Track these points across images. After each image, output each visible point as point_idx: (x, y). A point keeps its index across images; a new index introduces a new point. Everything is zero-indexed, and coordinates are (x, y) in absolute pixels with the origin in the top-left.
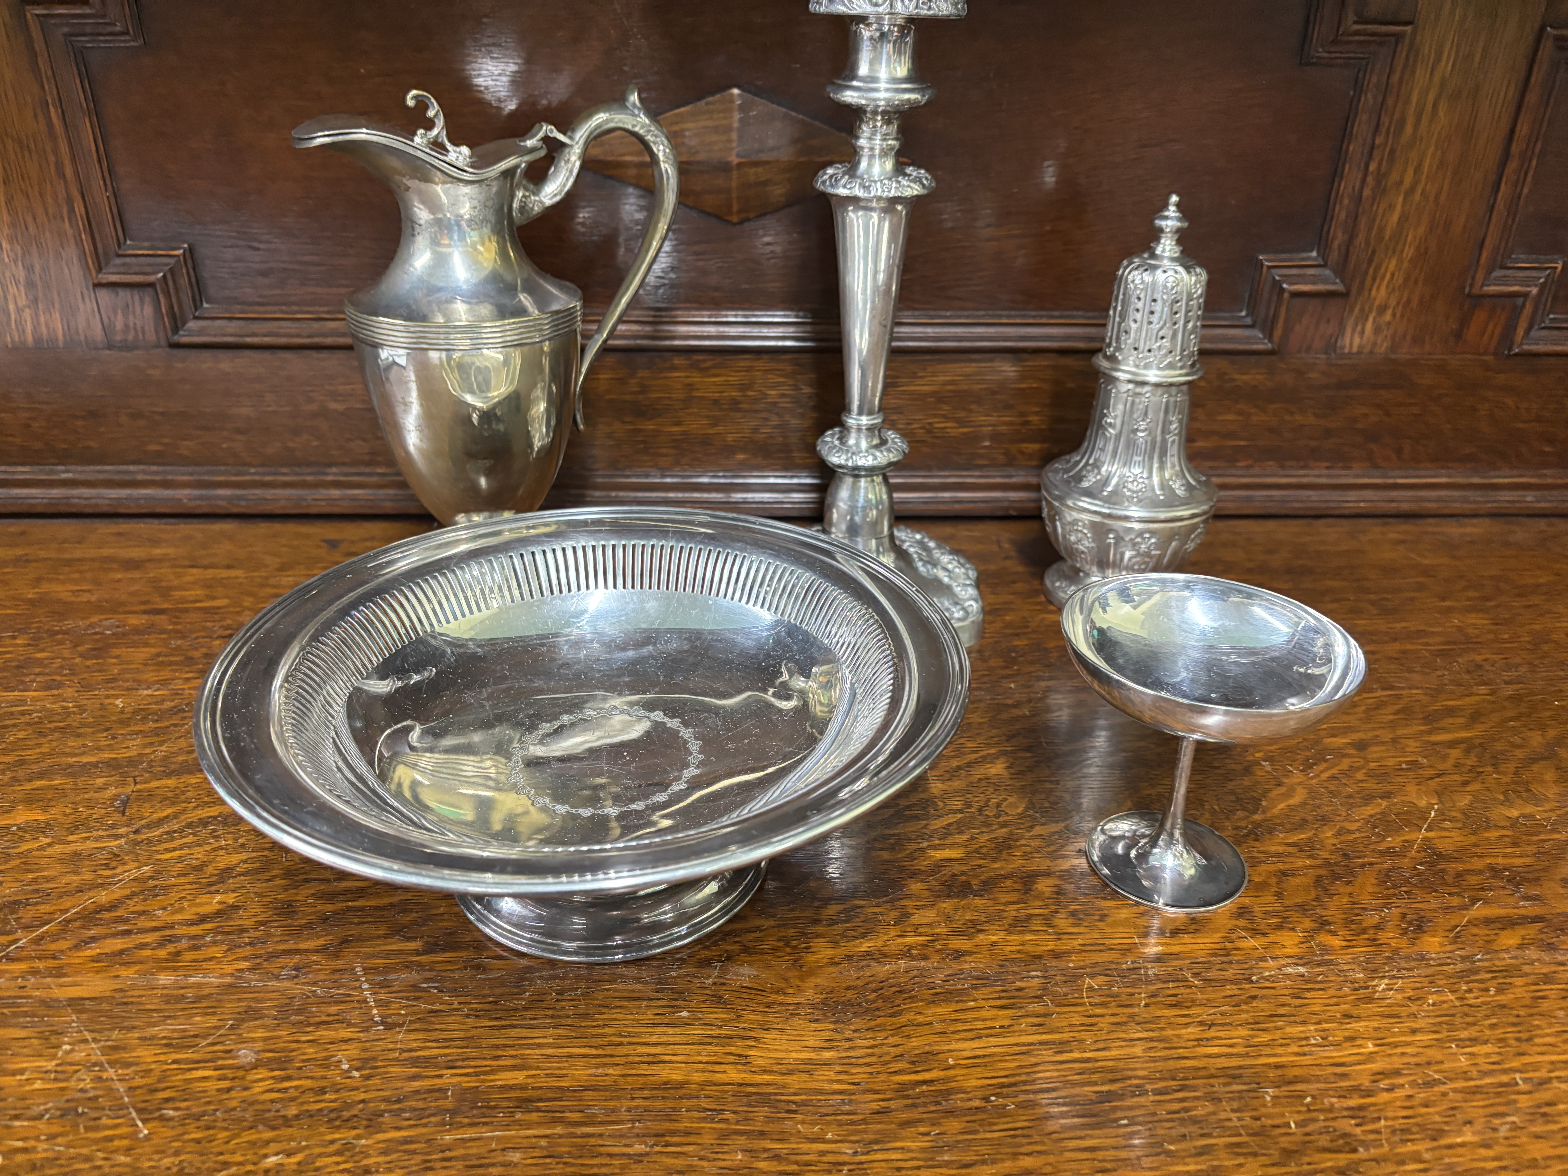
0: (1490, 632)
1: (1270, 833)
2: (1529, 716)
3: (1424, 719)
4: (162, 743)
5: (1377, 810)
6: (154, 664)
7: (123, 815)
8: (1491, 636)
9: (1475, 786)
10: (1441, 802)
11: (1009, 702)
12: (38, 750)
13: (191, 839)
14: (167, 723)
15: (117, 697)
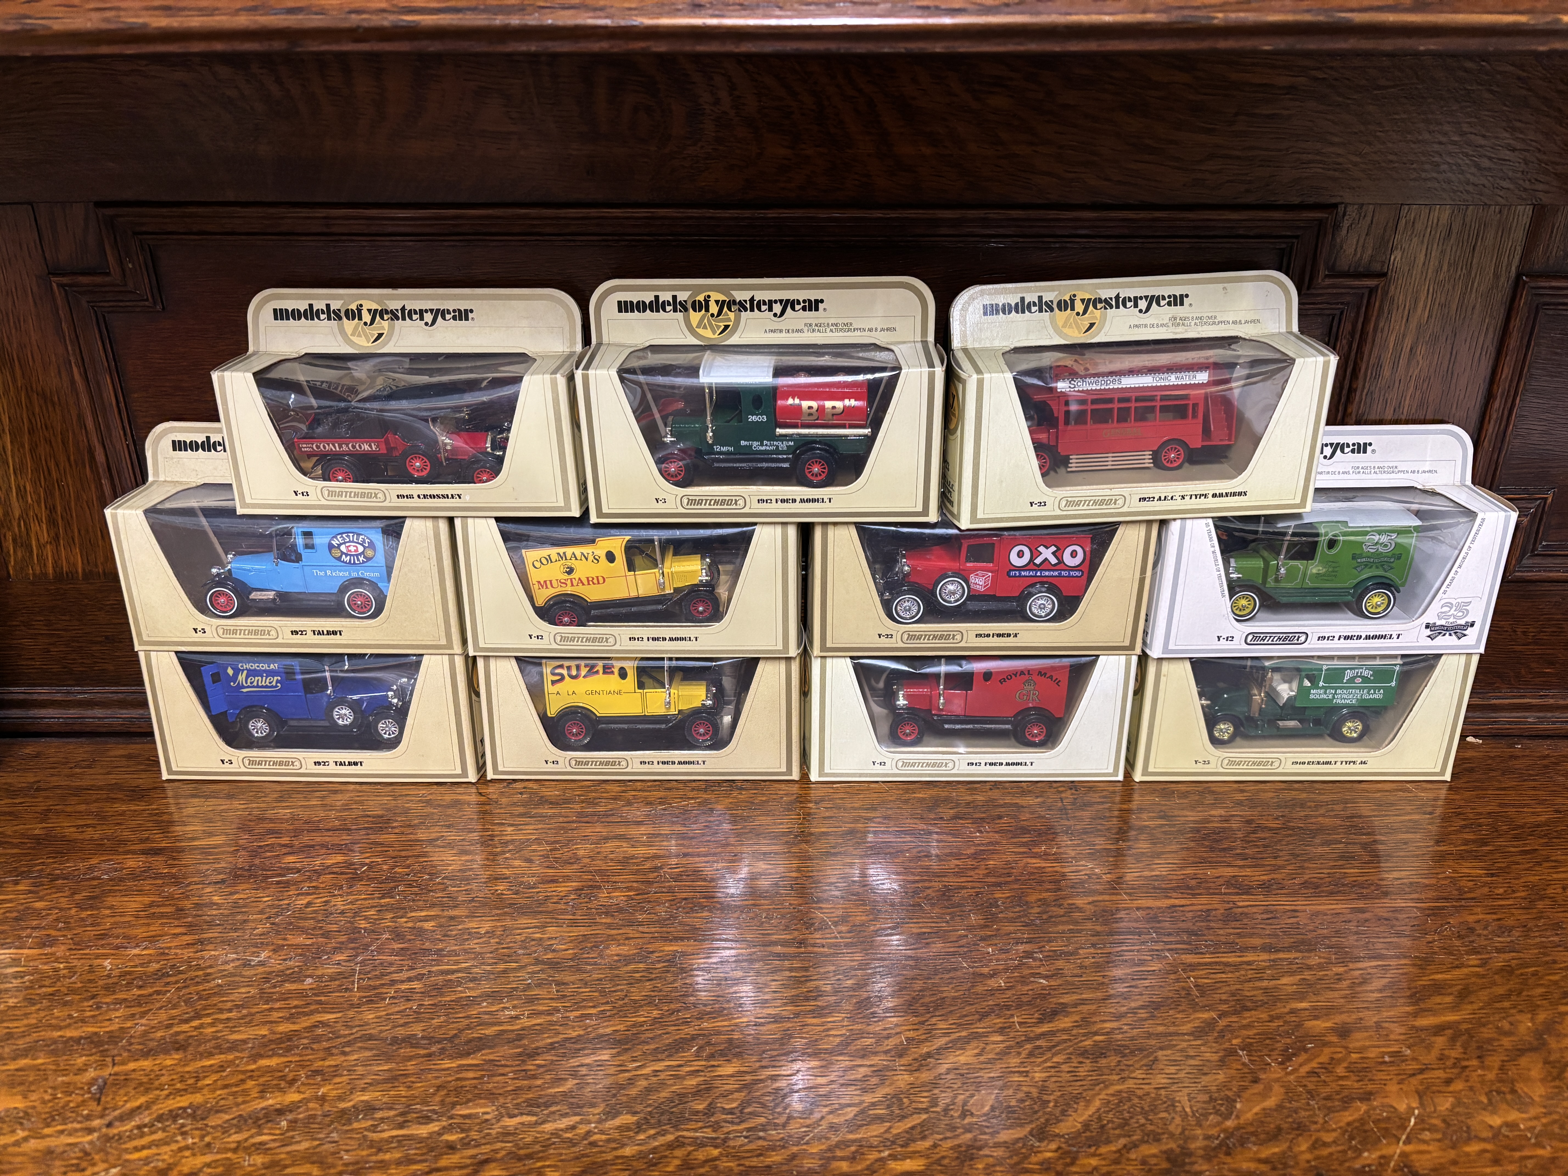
0: (1485, 884)
1: (1242, 1145)
2: (1519, 994)
3: (1410, 997)
4: (143, 1015)
5: (1356, 1116)
6: (147, 917)
7: (99, 1104)
8: (1486, 890)
9: (1458, 1085)
10: (1422, 1105)
11: (985, 970)
12: (25, 1022)
13: (160, 1135)
14: (151, 990)
15: (105, 956)
